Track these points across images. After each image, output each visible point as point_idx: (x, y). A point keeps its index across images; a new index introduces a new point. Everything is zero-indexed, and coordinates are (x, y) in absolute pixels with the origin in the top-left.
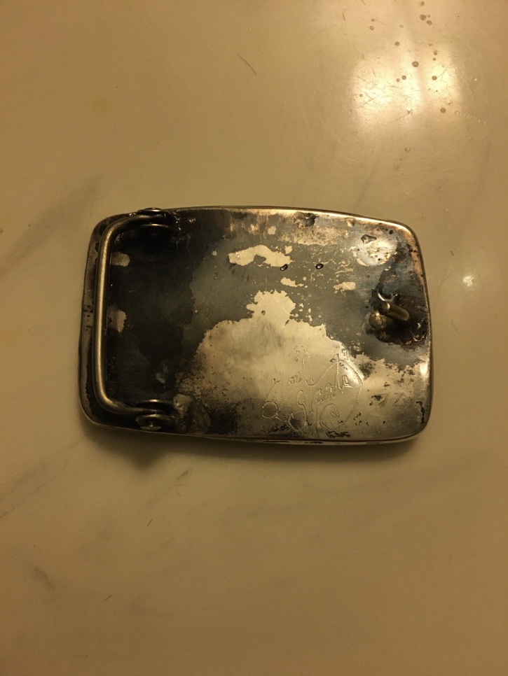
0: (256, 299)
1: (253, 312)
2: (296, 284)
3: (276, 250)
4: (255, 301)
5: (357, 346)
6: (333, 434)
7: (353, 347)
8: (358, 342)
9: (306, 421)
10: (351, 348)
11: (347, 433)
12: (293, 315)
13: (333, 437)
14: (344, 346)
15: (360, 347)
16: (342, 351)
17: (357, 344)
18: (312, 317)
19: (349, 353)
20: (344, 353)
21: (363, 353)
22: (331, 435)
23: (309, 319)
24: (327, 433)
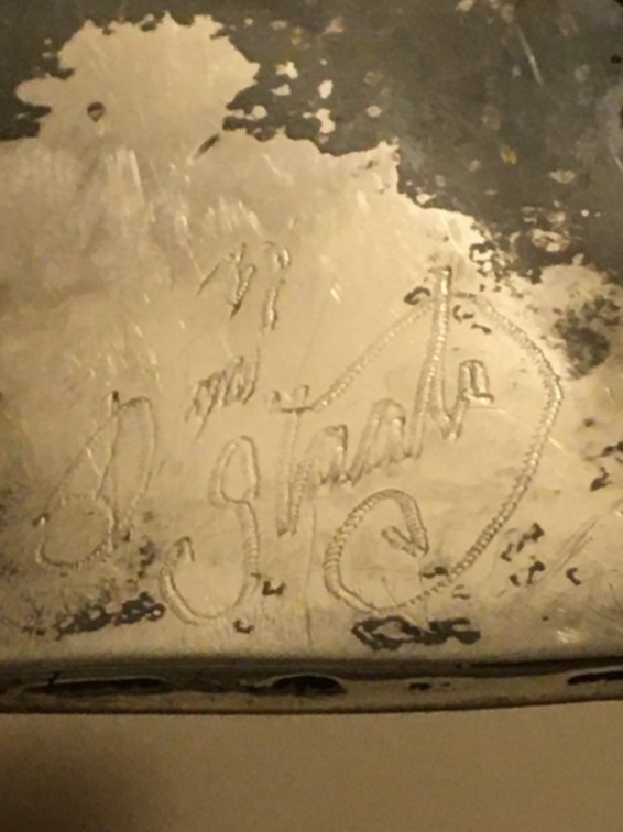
1: (45, 112)
4: (62, 65)
7: (528, 234)
8: (556, 210)
9: (253, 574)
10: (519, 240)
11: (463, 621)
12: (240, 114)
13: (386, 646)
14: (482, 233)
15: (566, 233)
16: (471, 256)
17: (552, 221)
18: (332, 117)
19: (507, 261)
20: (481, 263)
21: (578, 259)
22: (381, 637)
23: (318, 123)
24: (361, 629)
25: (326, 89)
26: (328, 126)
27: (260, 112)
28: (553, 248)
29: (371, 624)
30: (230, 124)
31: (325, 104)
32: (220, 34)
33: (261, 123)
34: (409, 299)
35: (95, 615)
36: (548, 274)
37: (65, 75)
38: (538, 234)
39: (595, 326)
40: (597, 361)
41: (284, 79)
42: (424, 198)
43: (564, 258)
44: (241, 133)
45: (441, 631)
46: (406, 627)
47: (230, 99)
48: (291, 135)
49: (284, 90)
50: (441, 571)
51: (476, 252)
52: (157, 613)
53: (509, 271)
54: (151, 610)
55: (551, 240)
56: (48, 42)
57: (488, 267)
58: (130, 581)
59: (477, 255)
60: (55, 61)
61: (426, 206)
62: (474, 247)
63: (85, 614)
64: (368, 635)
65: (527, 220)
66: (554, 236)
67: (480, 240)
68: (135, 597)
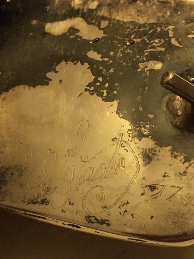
0: (58, 68)
1: (50, 80)
2: (102, 58)
3: (92, 24)
4: (56, 70)
5: (145, 128)
6: (92, 219)
7: (141, 129)
8: (148, 124)
9: (68, 199)
10: (139, 130)
11: (108, 221)
12: (88, 88)
13: (91, 222)
14: (131, 127)
15: (149, 130)
16: (128, 132)
17: (146, 127)
18: (107, 92)
19: (135, 135)
20: (129, 134)
21: (150, 137)
22: (90, 220)
23: (103, 93)
24: (87, 217)
25: (107, 85)
26: (105, 94)
27: (92, 88)
28: (145, 133)
29: (89, 217)
30: (86, 90)
31: (106, 89)
32: (89, 68)
33: (92, 91)
34: (113, 140)
35: (35, 201)
36: (143, 139)
37: (56, 72)
38: (143, 129)
39: (150, 154)
40: (149, 163)
41: (99, 81)
42: (121, 116)
43: (147, 136)
44: (88, 92)
45: (102, 222)
46: (96, 219)
47: (87, 84)
48: (97, 95)
49: (98, 84)
50: (106, 207)
51: (129, 131)
52: (47, 203)
53: (135, 137)
54: (46, 202)
55: (145, 131)
56: (55, 64)
57: (131, 135)
58: (44, 195)
59: (129, 132)
60: (55, 68)
61: (121, 118)
62: (129, 130)
63: (34, 200)
64: (88, 219)
66: (146, 130)
67: (130, 128)
68: (44, 198)
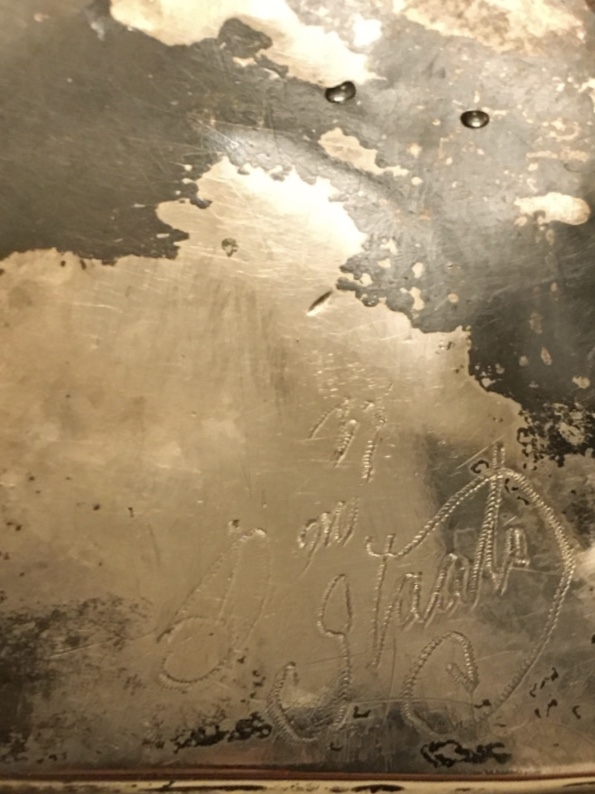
0: (205, 187)
1: (181, 235)
2: (380, 162)
4: (201, 195)
5: (570, 423)
6: (448, 752)
7: (557, 426)
8: (578, 410)
9: (345, 699)
10: (552, 428)
11: (500, 746)
12: (350, 277)
13: (444, 764)
14: (526, 419)
15: (582, 430)
16: (518, 438)
17: (574, 418)
19: (542, 446)
21: (590, 451)
22: (441, 757)
24: (427, 750)
25: (418, 270)
26: (419, 305)
27: (366, 280)
28: (573, 440)
29: (434, 747)
30: (343, 286)
31: (418, 284)
32: (336, 199)
33: (367, 290)
34: (474, 469)
35: (210, 731)
36: (569, 459)
37: (202, 204)
38: (563, 427)
41: (387, 254)
42: (487, 382)
43: (581, 449)
44: (351, 295)
45: (484, 753)
46: (460, 750)
47: (344, 262)
48: (391, 306)
49: (387, 264)
50: (486, 703)
51: (522, 434)
52: (265, 732)
53: (543, 455)
54: (259, 729)
55: (572, 434)
57: (529, 449)
59: (523, 438)
60: (194, 188)
61: (488, 389)
62: (521, 430)
63: (202, 730)
64: (431, 755)
65: (557, 414)
66: (576, 431)
67: (525, 426)
